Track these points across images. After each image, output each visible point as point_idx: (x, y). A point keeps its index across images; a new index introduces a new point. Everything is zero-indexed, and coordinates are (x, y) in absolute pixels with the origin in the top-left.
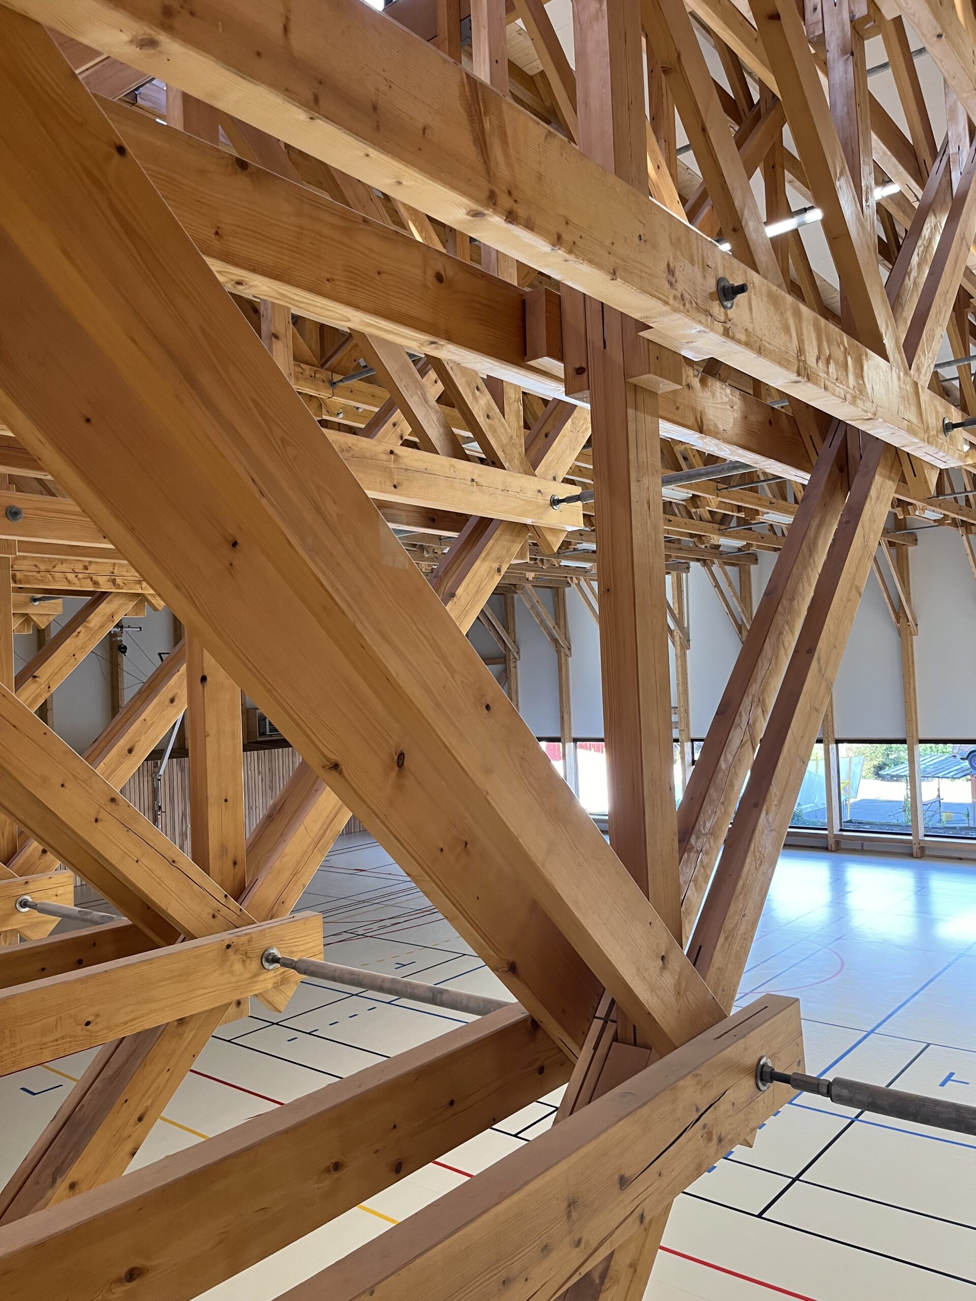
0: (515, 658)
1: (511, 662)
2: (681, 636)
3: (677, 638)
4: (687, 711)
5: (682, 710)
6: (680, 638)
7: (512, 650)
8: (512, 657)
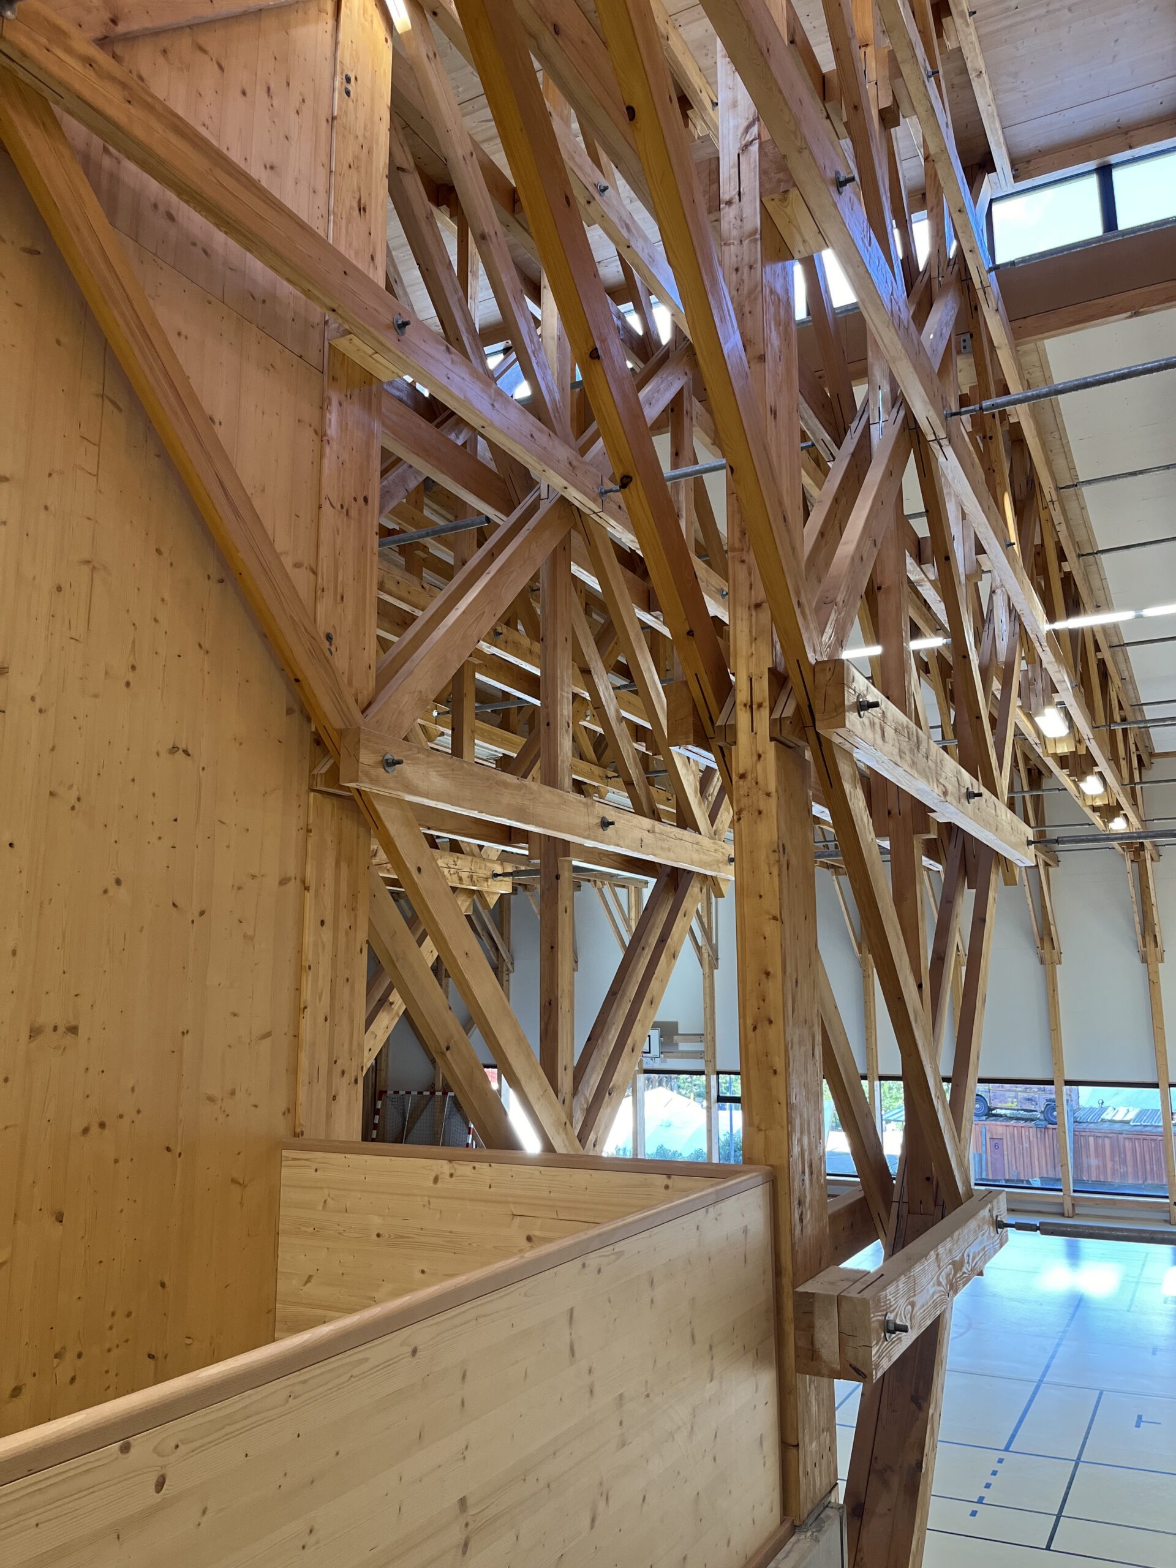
0: (508, 970)
1: (504, 974)
2: (711, 953)
3: (705, 956)
4: (713, 1039)
5: (709, 1038)
6: (709, 956)
7: (507, 961)
8: (505, 969)
